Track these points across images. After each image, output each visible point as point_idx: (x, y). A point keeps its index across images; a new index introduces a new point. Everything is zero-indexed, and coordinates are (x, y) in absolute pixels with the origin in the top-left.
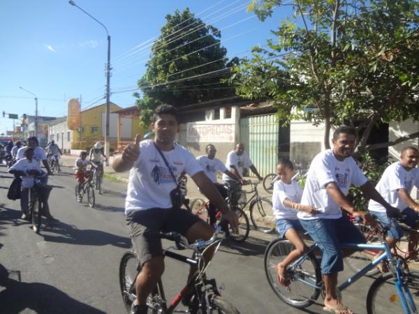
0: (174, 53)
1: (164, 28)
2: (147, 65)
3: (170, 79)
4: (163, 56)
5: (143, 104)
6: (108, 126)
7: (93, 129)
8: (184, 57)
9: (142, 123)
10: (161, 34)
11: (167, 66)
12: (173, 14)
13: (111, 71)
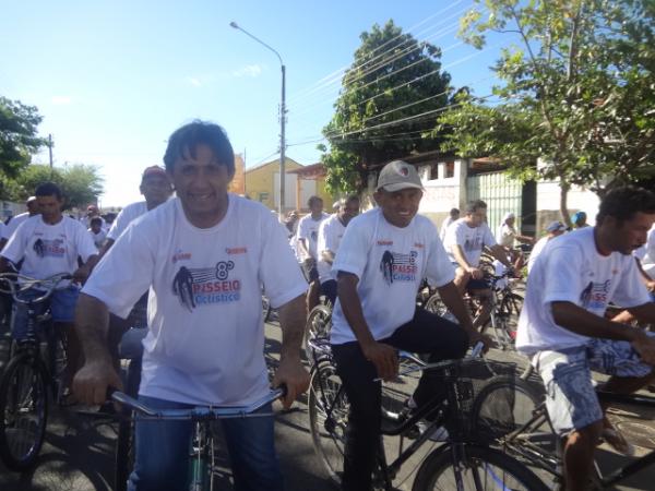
0: (373, 87)
1: (358, 52)
2: (335, 105)
3: (368, 124)
4: (358, 92)
5: (331, 160)
6: (283, 191)
7: (262, 197)
8: (388, 92)
9: (328, 186)
10: (354, 60)
11: (364, 106)
12: (371, 31)
13: (286, 115)
